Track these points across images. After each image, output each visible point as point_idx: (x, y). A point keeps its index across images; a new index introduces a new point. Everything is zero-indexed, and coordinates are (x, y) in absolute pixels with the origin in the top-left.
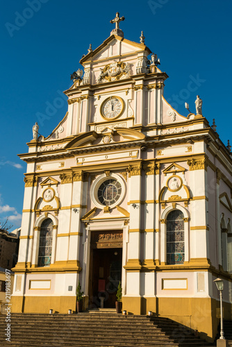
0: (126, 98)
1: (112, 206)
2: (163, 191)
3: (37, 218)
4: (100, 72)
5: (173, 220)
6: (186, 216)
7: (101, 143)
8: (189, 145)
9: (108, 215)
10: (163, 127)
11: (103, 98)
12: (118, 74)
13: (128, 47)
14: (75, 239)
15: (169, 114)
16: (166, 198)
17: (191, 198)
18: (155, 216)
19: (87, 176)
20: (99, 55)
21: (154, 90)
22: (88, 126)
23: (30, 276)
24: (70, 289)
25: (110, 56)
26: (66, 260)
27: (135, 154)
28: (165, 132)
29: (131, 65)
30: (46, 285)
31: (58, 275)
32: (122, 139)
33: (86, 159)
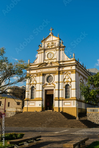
0: (54, 53)
1: (51, 83)
2: (64, 79)
3: (30, 86)
4: (47, 45)
5: (67, 87)
6: (70, 86)
7: (47, 66)
8: (71, 67)
9: (49, 86)
10: (64, 62)
11: (48, 53)
12: (52, 46)
13: (54, 38)
14: (41, 92)
15: (66, 58)
16: (65, 81)
17: (72, 81)
18: (62, 86)
19: (44, 75)
20: (47, 40)
21: (62, 51)
22: (44, 61)
23: (29, 102)
24: (40, 105)
25: (50, 40)
26: (38, 97)
27: (57, 69)
28: (65, 63)
29: (55, 43)
30: (33, 104)
31: (36, 102)
32: (53, 65)
33: (43, 70)
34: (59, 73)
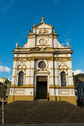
0: (47, 40)
1: (44, 69)
2: (59, 67)
3: (18, 71)
4: (39, 31)
6: (67, 73)
7: (41, 51)
9: (42, 72)
10: (59, 49)
11: (40, 39)
12: (44, 33)
13: (47, 26)
14: (32, 78)
15: (60, 46)
16: (61, 68)
17: (68, 69)
18: (57, 73)
19: (36, 60)
20: (38, 27)
21: (55, 39)
22: (35, 46)
23: (16, 89)
24: (31, 93)
25: (41, 28)
26: (29, 84)
27: (51, 55)
29: (48, 31)
30: (22, 92)
31: (26, 89)
32: (46, 50)
33: (36, 55)
34: (54, 60)
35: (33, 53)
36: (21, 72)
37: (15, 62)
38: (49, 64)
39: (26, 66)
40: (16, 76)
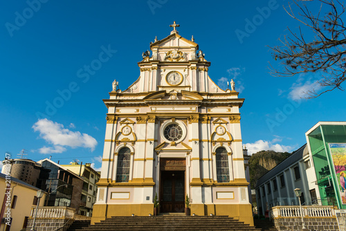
0: (184, 74)
1: (177, 142)
3: (117, 147)
4: (165, 55)
5: (221, 154)
6: (229, 152)
7: (170, 99)
8: (229, 108)
9: (174, 148)
10: (211, 95)
11: (168, 71)
12: (178, 58)
13: (183, 43)
14: (150, 164)
15: (213, 88)
16: (216, 139)
17: (232, 140)
18: (209, 150)
19: (158, 120)
20: (164, 44)
21: (203, 72)
22: (158, 88)
23: (111, 189)
24: (148, 198)
25: (171, 46)
26: (142, 177)
27: (194, 109)
29: (186, 54)
30: (126, 196)
31: (136, 189)
32: (183, 98)
33: (158, 109)
34: (201, 121)
35: (152, 104)
36: (124, 149)
37: (109, 126)
38: (190, 130)
39: (135, 135)
40: (112, 158)
